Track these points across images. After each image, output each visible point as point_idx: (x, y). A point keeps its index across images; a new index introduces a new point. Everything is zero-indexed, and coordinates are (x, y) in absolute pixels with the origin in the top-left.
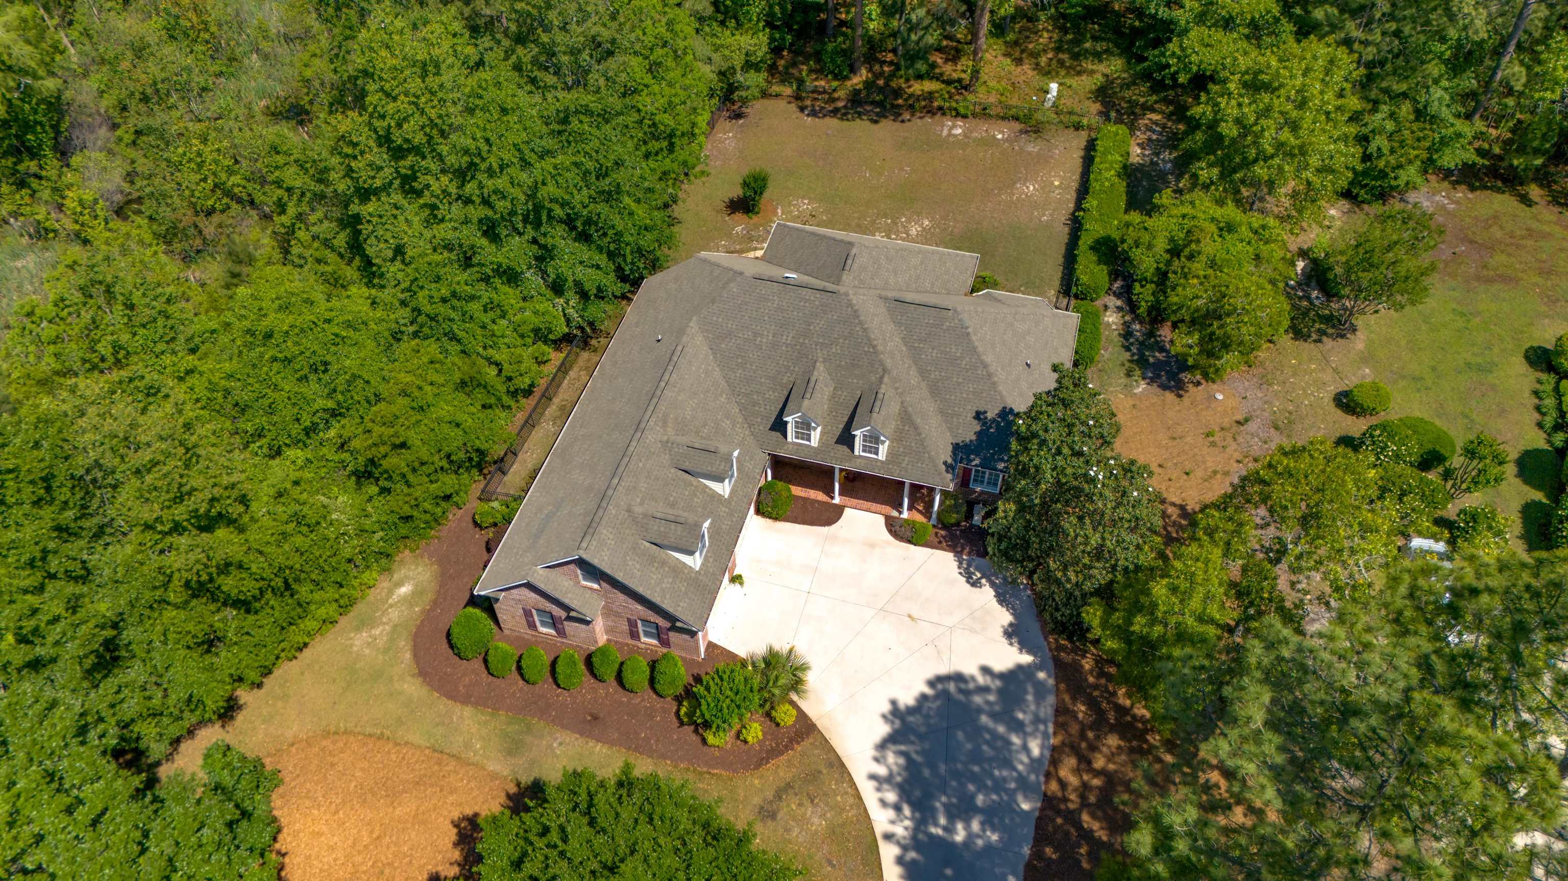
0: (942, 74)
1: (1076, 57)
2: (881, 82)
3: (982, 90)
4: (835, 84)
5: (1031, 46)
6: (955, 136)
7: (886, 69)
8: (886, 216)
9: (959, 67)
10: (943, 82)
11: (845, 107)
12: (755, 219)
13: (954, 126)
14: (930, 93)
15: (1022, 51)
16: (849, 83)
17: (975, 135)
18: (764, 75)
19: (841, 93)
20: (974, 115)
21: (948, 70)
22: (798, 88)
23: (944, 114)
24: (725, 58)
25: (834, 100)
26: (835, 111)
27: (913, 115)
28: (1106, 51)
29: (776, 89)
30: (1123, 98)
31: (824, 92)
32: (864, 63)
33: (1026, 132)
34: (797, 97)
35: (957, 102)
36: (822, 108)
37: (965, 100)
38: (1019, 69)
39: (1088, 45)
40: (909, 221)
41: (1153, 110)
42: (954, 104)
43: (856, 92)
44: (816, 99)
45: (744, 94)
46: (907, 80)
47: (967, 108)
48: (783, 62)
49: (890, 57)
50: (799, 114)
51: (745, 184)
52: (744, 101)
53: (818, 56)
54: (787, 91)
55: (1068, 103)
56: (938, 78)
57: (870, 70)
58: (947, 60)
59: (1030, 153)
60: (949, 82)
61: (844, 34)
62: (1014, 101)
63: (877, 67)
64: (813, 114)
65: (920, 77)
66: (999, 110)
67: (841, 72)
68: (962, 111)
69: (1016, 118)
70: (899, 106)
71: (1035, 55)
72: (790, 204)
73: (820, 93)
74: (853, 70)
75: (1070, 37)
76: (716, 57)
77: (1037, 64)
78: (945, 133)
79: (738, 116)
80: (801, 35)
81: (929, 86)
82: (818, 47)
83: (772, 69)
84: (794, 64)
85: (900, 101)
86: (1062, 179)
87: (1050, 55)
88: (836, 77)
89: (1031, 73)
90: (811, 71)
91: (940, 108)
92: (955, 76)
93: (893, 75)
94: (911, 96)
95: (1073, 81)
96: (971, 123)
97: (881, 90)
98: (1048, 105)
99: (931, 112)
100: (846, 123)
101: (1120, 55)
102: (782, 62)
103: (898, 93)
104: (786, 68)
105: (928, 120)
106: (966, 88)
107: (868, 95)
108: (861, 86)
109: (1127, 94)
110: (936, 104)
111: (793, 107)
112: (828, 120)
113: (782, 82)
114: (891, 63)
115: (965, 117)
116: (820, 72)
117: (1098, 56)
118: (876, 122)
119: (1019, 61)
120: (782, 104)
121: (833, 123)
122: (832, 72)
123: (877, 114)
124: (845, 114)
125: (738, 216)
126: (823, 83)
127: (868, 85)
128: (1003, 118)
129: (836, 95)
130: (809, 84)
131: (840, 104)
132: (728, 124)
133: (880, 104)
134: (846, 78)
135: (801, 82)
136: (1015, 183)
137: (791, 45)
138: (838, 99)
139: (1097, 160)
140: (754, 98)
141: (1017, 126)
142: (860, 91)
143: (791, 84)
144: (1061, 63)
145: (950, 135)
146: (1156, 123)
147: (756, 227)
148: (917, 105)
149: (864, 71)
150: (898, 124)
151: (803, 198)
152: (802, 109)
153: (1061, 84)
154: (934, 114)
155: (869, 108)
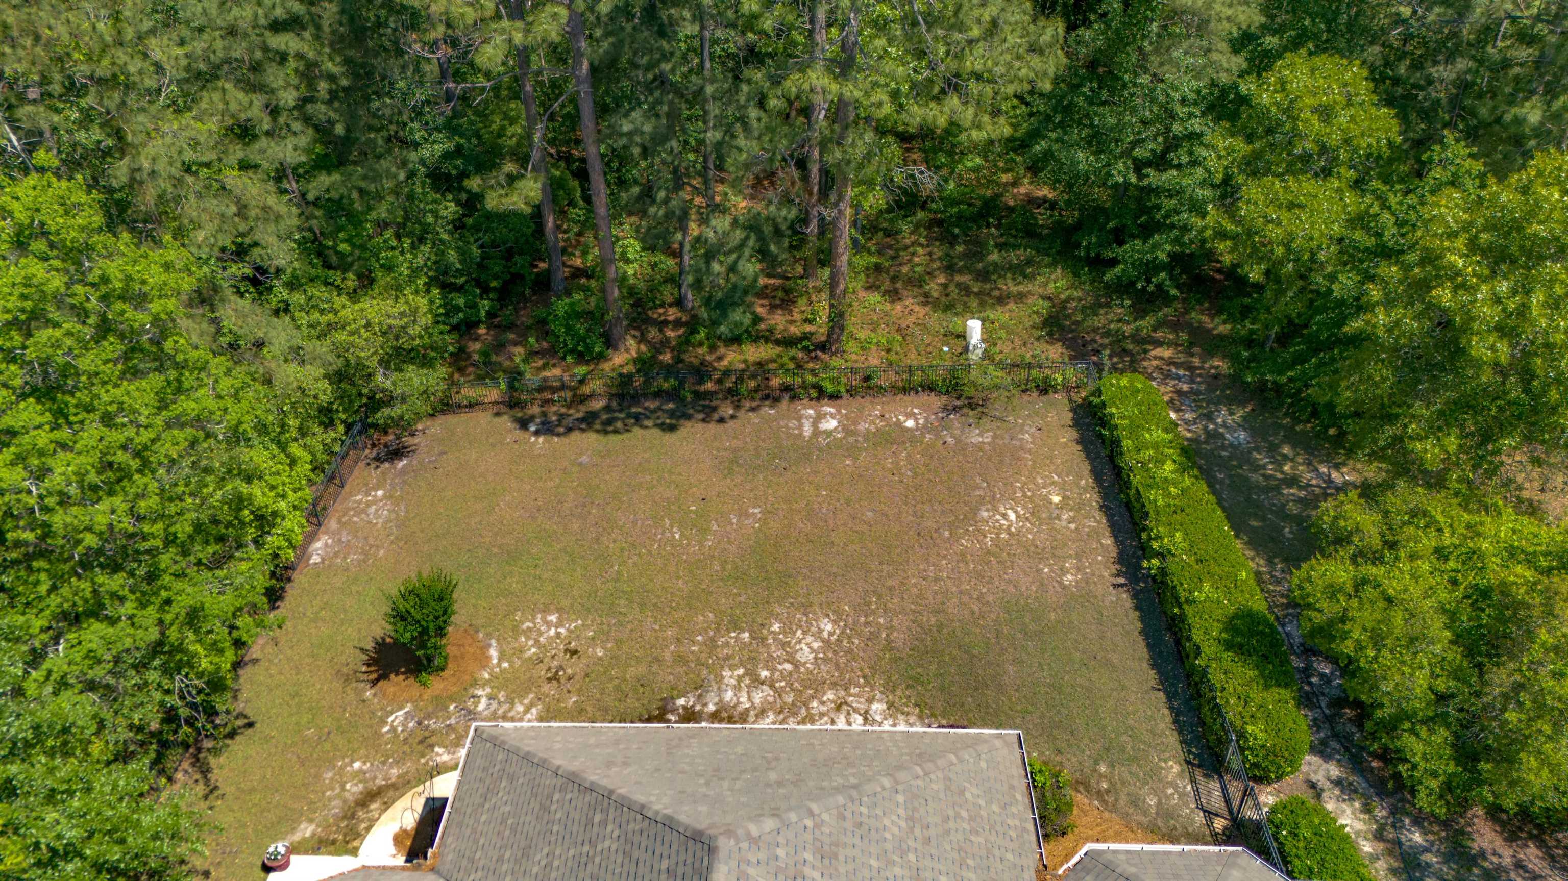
0: (771, 331)
1: (984, 276)
2: (666, 357)
3: (851, 347)
4: (581, 370)
5: (905, 269)
6: (829, 433)
7: (670, 334)
8: (735, 625)
9: (797, 316)
10: (778, 343)
11: (607, 408)
12: (436, 684)
13: (820, 417)
14: (760, 364)
15: (894, 279)
16: (606, 366)
17: (863, 426)
18: (442, 371)
19: (595, 385)
20: (852, 392)
21: (778, 321)
22: (511, 387)
23: (794, 398)
24: (340, 351)
25: (584, 399)
26: (589, 421)
27: (737, 407)
28: (1029, 262)
29: (469, 392)
30: (1095, 330)
31: (563, 387)
32: (630, 326)
33: (955, 409)
34: (512, 403)
35: (813, 372)
36: (562, 417)
37: (826, 367)
38: (898, 307)
39: (994, 257)
40: (788, 630)
41: (1158, 343)
42: (810, 378)
43: (625, 380)
44: (547, 401)
45: (396, 411)
46: (713, 348)
47: (836, 381)
48: (477, 346)
49: (673, 314)
50: (519, 434)
51: (400, 617)
52: (404, 426)
53: (542, 327)
54: (492, 394)
55: (1006, 350)
56: (767, 337)
57: (642, 339)
58: (773, 308)
59: (979, 447)
60: (789, 342)
61: (585, 289)
62: (913, 359)
63: (653, 333)
64: (547, 429)
65: (735, 340)
66: (892, 377)
67: (589, 349)
68: (829, 387)
69: (930, 388)
70: (709, 395)
71: (916, 282)
72: (516, 630)
73: (554, 390)
74: (610, 343)
75: (960, 249)
76: (323, 348)
77: (926, 295)
78: (807, 430)
79: (396, 453)
80: (504, 295)
81: (754, 353)
82: (541, 312)
83: (459, 360)
84: (500, 347)
85: (709, 386)
86: (1062, 488)
87: (942, 279)
88: (581, 358)
89: (921, 311)
90: (532, 354)
91: (786, 388)
92: (795, 330)
93: (686, 342)
94: (727, 373)
95: (1000, 315)
96: (849, 406)
97: (669, 371)
98: (975, 356)
99: (772, 398)
100: (613, 438)
101: (1053, 264)
102: (475, 347)
103: (701, 372)
104: (485, 354)
105: (768, 411)
106: (823, 347)
107: (647, 382)
108: (630, 368)
109: (1098, 321)
110: (775, 382)
111: (506, 422)
112: (576, 436)
113: (480, 379)
114: (677, 323)
115: (835, 397)
116: (552, 353)
117: (1019, 271)
118: (672, 428)
119: (894, 295)
120: (482, 419)
121: (590, 440)
122: (572, 351)
123: (672, 414)
124: (609, 422)
125: (397, 684)
126: (557, 372)
127: (644, 365)
128: (905, 390)
129: (586, 390)
130: (531, 377)
131: (598, 404)
132: (374, 474)
133: (673, 395)
134: (601, 357)
135: (515, 376)
136: (975, 511)
137: (491, 315)
138: (591, 396)
139: (1127, 443)
140: (419, 417)
141: (936, 401)
142: (630, 376)
143: (495, 380)
144: (965, 290)
145: (816, 433)
146: (1171, 362)
147: (440, 704)
148: (743, 390)
149: (631, 342)
150: (713, 428)
151: (546, 611)
152: (523, 424)
153: (983, 321)
154: (777, 400)
155: (652, 405)
